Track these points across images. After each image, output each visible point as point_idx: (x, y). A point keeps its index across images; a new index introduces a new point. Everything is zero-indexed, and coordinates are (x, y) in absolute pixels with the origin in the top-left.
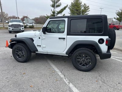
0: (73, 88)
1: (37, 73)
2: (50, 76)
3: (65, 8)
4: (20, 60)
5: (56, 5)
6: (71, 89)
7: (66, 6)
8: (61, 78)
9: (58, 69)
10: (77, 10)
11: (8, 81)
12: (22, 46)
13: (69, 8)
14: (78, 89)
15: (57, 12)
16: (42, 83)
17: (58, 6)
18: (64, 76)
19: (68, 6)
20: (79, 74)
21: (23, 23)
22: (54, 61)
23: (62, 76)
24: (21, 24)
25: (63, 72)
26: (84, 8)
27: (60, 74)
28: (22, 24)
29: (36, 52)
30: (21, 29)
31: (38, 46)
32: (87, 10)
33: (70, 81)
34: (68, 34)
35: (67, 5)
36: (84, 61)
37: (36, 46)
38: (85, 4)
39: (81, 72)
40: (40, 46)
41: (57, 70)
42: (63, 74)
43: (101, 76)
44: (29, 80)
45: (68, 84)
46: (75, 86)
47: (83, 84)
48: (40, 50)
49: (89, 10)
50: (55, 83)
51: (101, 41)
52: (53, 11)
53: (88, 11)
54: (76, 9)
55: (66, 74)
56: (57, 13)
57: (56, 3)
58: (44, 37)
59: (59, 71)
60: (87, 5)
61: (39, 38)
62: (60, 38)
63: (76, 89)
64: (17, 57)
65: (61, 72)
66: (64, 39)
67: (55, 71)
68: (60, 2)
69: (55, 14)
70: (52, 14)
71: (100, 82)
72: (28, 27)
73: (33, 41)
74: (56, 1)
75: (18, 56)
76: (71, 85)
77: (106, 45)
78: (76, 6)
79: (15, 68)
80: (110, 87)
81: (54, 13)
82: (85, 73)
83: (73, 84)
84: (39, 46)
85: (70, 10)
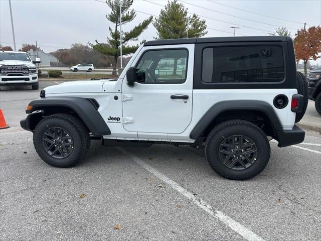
0: (229, 221)
1: (117, 193)
2: (157, 198)
3: (145, 25)
4: (59, 161)
5: (121, 16)
6: (225, 225)
7: (147, 18)
8: (189, 201)
9: (170, 177)
10: (176, 31)
11: (43, 218)
12: (66, 120)
13: (156, 25)
14: (241, 223)
15: (126, 34)
16: (143, 216)
17: (128, 19)
18: (194, 195)
19: (154, 19)
20: (229, 186)
21: (34, 62)
22: (151, 159)
23: (189, 195)
24: (30, 65)
25: (185, 184)
26: (194, 25)
27: (180, 189)
28: (33, 66)
29: (105, 137)
30: (28, 79)
31: (112, 119)
32: (201, 30)
33: (215, 207)
34: (195, 87)
35: (150, 16)
36: (238, 153)
37: (106, 121)
38: (195, 16)
39: (232, 182)
40: (118, 119)
41: (170, 182)
42: (189, 190)
43: (282, 187)
44: (102, 211)
45: (212, 213)
46: (233, 217)
47: (250, 211)
48: (117, 131)
49: (205, 31)
50: (177, 215)
51: (281, 101)
52: (114, 31)
53: (204, 34)
54: (174, 28)
55: (197, 190)
56: (124, 36)
57: (122, 11)
58: (129, 96)
59: (174, 183)
60: (201, 19)
61: (116, 98)
62: (173, 97)
63: (238, 224)
64: (50, 153)
65: (182, 186)
66: (186, 97)
67: (164, 183)
68: (131, 8)
69: (121, 41)
70: (111, 38)
71: (287, 201)
72: (46, 73)
73: (97, 106)
74: (121, 6)
75: (53, 149)
76: (220, 215)
77: (292, 110)
78: (173, 19)
79: (48, 182)
80: (314, 211)
81: (116, 36)
82: (241, 183)
83: (224, 212)
84: (115, 119)
85: (159, 31)
